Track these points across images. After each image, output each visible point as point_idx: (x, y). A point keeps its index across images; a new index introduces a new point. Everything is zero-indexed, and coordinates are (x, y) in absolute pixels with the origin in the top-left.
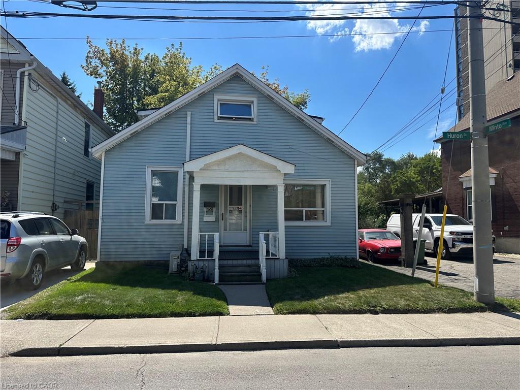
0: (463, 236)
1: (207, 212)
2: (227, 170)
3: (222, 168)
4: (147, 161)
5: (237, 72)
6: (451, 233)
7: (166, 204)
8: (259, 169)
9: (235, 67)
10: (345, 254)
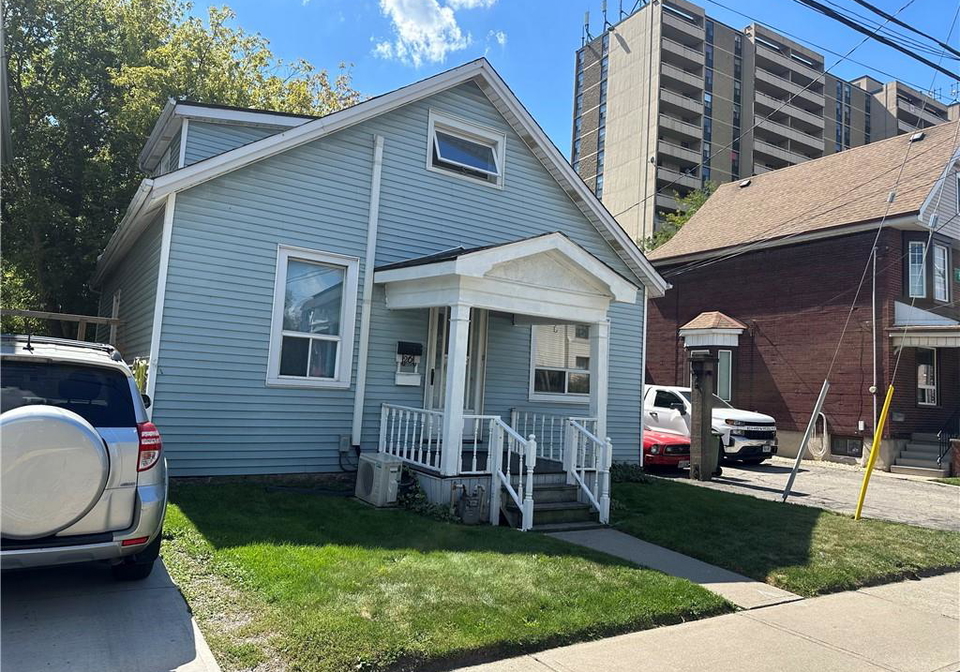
0: (745, 428)
1: (403, 364)
2: (518, 282)
3: (512, 275)
4: (279, 233)
5: (480, 76)
6: (728, 421)
7: (314, 340)
8: (572, 287)
9: (479, 64)
10: (625, 458)
